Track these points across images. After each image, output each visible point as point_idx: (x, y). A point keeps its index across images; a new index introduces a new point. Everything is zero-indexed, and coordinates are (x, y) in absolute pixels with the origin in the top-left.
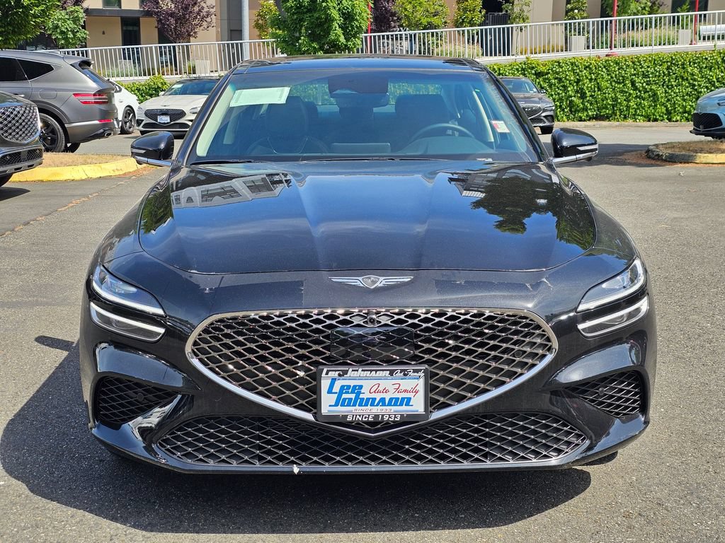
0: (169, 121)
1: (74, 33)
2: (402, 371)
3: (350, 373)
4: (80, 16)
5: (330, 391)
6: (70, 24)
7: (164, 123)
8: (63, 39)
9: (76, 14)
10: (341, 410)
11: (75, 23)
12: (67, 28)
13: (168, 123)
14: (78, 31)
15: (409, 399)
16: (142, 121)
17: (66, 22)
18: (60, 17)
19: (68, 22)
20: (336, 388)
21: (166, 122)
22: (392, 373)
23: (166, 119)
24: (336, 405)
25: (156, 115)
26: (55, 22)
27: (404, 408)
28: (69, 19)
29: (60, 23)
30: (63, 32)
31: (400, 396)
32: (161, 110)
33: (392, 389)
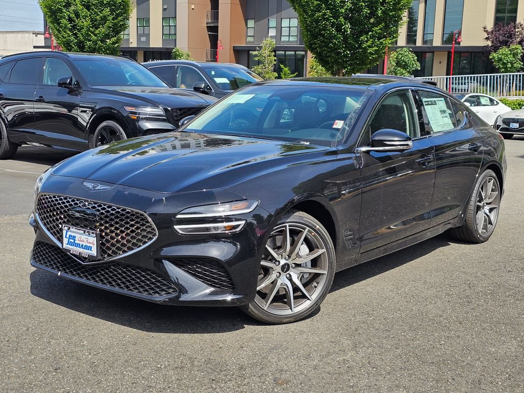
0: (518, 127)
1: (512, 64)
2: (88, 232)
3: (71, 229)
4: (519, 52)
5: (66, 237)
6: (511, 58)
7: (515, 129)
8: (504, 68)
9: (516, 51)
10: (69, 247)
11: (514, 57)
12: (507, 60)
13: (517, 128)
14: (515, 63)
15: (91, 247)
16: (500, 126)
17: (507, 56)
18: (504, 53)
19: (509, 56)
20: (68, 236)
21: (516, 127)
22: (84, 232)
23: (516, 126)
24: (68, 244)
25: (509, 123)
26: (500, 56)
27: (89, 251)
28: (510, 54)
29: (503, 57)
30: (504, 64)
31: (89, 245)
32: (513, 119)
33: (85, 240)
